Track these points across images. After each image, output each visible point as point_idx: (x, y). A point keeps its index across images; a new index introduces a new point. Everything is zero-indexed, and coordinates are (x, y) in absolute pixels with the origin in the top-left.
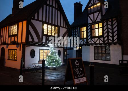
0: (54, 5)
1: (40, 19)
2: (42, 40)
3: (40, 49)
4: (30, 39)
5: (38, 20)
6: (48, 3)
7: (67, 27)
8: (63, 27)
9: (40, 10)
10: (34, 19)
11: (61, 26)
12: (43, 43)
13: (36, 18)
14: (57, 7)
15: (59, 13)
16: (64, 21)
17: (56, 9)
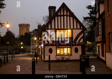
0: (65, 14)
1: (53, 27)
3: (56, 48)
4: (46, 42)
6: (59, 14)
7: (81, 28)
8: (77, 29)
9: (52, 21)
10: (48, 29)
11: (74, 29)
13: (50, 28)
14: (68, 14)
15: (71, 18)
16: (78, 23)
17: (68, 16)
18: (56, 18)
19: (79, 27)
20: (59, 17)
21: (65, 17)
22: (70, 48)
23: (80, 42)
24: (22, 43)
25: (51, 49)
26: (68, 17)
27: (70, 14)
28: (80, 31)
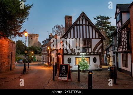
0: (84, 23)
2: (75, 52)
3: (75, 57)
4: (65, 52)
5: (70, 38)
6: (78, 23)
7: (100, 38)
8: (96, 38)
9: (71, 30)
10: (68, 38)
11: (93, 38)
12: (75, 53)
15: (90, 28)
16: (97, 33)
17: (87, 25)
18: (75, 27)
19: (97, 37)
20: (78, 27)
21: (84, 26)
22: (89, 58)
23: (99, 52)
24: (32, 53)
25: (70, 59)
26: (87, 27)
27: (89, 23)
28: (99, 40)
